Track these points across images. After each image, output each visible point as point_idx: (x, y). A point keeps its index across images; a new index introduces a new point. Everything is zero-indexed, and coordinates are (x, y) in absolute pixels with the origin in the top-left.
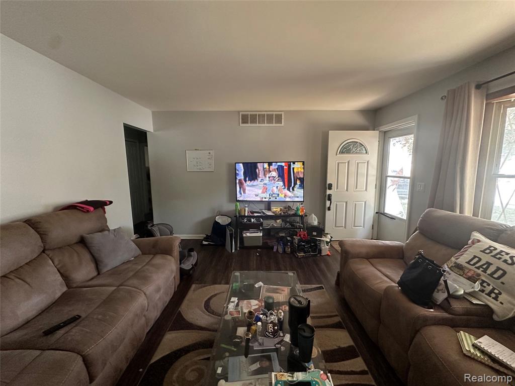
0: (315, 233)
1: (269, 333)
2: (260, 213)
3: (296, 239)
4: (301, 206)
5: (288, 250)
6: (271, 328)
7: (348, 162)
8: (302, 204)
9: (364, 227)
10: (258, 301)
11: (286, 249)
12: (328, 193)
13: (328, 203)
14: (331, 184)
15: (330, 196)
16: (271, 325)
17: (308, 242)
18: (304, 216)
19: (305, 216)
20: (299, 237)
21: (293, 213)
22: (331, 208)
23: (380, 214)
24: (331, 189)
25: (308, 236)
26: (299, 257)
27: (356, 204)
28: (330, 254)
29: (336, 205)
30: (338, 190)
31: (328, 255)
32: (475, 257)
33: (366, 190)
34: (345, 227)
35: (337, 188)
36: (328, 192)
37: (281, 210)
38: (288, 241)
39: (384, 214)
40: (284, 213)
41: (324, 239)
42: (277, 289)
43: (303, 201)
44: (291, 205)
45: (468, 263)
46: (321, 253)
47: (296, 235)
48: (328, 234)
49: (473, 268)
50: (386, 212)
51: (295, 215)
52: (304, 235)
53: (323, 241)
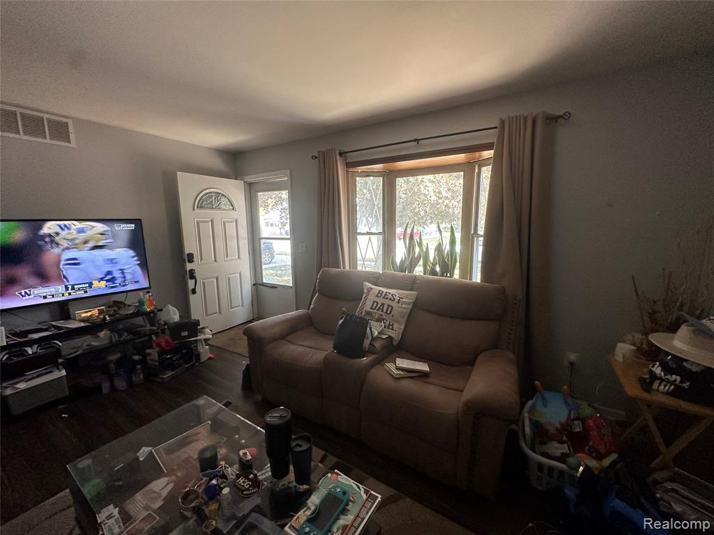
0: (185, 333)
1: (248, 489)
2: (46, 330)
3: (153, 353)
4: (147, 296)
5: (139, 377)
6: (244, 482)
7: (212, 221)
8: (148, 292)
9: (243, 306)
10: (166, 477)
11: (134, 378)
12: (188, 269)
13: (191, 283)
14: (192, 254)
15: (192, 272)
16: (241, 481)
17: (176, 350)
18: (156, 311)
19: (159, 311)
20: (158, 349)
21: (131, 312)
22: (197, 290)
23: (258, 285)
24: (193, 261)
25: (173, 340)
26: (166, 380)
27: (229, 278)
28: (212, 356)
29: (204, 283)
30: (202, 262)
31: (210, 358)
32: (374, 302)
33: (239, 258)
34: (220, 313)
35: (201, 259)
36: (189, 266)
37: (101, 312)
38: (136, 362)
39: (264, 285)
40: (110, 316)
41: (201, 337)
42: (186, 437)
43: (150, 288)
44: (121, 298)
45: (371, 308)
46: (200, 359)
47: (151, 347)
48: (204, 328)
49: (375, 311)
50: (264, 281)
51: (138, 313)
52: (167, 342)
53: (200, 340)
